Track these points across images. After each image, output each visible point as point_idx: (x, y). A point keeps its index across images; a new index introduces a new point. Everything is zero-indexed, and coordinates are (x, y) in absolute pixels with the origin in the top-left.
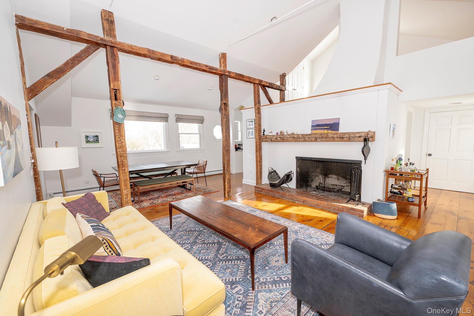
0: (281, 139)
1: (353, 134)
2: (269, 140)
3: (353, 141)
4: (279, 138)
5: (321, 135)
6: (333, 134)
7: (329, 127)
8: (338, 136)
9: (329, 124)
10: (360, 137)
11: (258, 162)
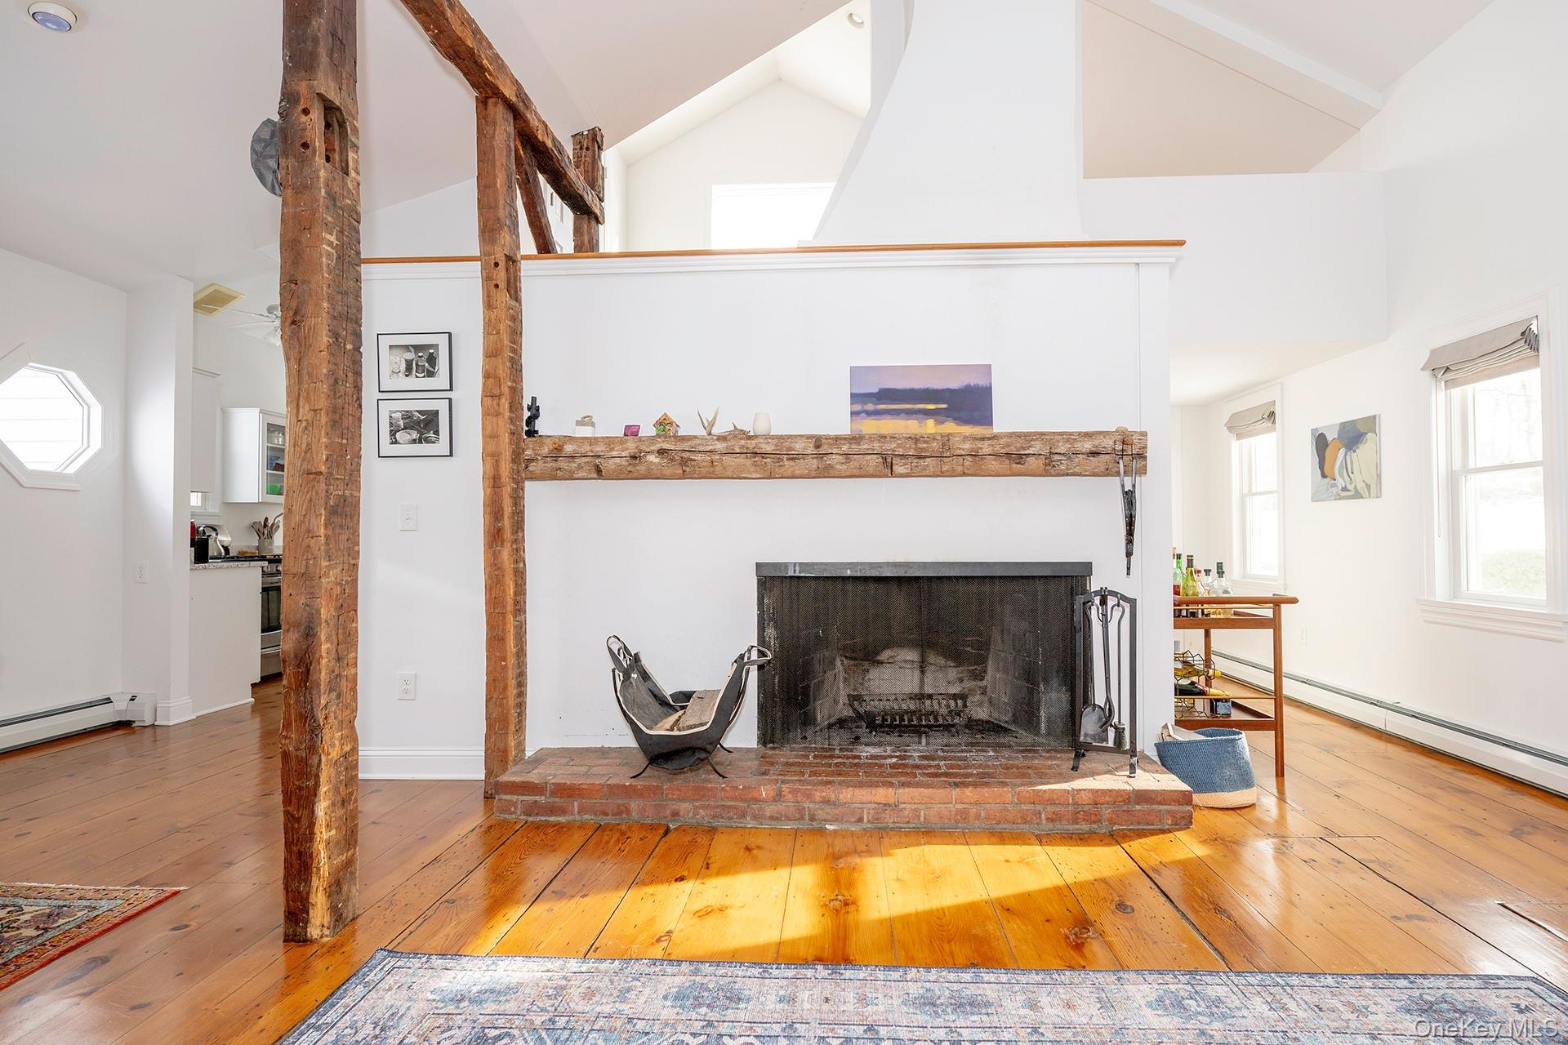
0: (672, 460)
1: (1068, 440)
2: (580, 467)
3: (1068, 475)
4: (653, 458)
5: (916, 443)
6: (976, 439)
7: (945, 406)
8: (998, 449)
9: (942, 391)
10: (1094, 454)
11: (503, 615)
